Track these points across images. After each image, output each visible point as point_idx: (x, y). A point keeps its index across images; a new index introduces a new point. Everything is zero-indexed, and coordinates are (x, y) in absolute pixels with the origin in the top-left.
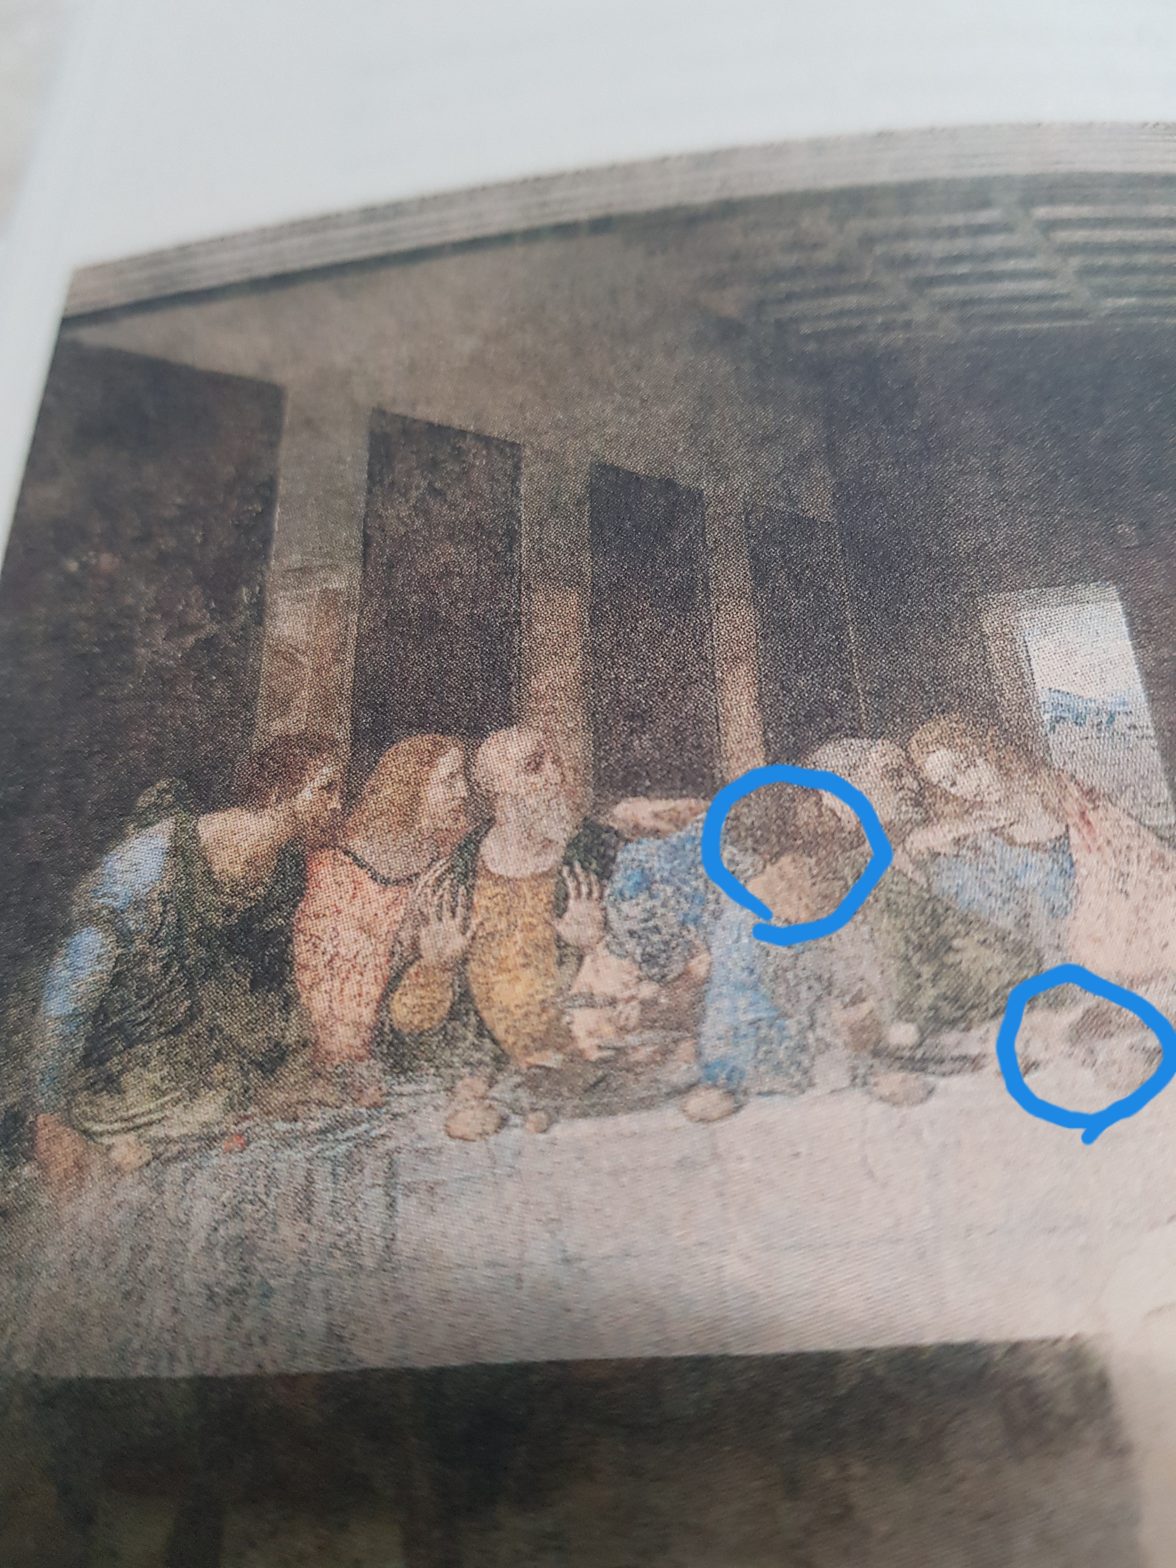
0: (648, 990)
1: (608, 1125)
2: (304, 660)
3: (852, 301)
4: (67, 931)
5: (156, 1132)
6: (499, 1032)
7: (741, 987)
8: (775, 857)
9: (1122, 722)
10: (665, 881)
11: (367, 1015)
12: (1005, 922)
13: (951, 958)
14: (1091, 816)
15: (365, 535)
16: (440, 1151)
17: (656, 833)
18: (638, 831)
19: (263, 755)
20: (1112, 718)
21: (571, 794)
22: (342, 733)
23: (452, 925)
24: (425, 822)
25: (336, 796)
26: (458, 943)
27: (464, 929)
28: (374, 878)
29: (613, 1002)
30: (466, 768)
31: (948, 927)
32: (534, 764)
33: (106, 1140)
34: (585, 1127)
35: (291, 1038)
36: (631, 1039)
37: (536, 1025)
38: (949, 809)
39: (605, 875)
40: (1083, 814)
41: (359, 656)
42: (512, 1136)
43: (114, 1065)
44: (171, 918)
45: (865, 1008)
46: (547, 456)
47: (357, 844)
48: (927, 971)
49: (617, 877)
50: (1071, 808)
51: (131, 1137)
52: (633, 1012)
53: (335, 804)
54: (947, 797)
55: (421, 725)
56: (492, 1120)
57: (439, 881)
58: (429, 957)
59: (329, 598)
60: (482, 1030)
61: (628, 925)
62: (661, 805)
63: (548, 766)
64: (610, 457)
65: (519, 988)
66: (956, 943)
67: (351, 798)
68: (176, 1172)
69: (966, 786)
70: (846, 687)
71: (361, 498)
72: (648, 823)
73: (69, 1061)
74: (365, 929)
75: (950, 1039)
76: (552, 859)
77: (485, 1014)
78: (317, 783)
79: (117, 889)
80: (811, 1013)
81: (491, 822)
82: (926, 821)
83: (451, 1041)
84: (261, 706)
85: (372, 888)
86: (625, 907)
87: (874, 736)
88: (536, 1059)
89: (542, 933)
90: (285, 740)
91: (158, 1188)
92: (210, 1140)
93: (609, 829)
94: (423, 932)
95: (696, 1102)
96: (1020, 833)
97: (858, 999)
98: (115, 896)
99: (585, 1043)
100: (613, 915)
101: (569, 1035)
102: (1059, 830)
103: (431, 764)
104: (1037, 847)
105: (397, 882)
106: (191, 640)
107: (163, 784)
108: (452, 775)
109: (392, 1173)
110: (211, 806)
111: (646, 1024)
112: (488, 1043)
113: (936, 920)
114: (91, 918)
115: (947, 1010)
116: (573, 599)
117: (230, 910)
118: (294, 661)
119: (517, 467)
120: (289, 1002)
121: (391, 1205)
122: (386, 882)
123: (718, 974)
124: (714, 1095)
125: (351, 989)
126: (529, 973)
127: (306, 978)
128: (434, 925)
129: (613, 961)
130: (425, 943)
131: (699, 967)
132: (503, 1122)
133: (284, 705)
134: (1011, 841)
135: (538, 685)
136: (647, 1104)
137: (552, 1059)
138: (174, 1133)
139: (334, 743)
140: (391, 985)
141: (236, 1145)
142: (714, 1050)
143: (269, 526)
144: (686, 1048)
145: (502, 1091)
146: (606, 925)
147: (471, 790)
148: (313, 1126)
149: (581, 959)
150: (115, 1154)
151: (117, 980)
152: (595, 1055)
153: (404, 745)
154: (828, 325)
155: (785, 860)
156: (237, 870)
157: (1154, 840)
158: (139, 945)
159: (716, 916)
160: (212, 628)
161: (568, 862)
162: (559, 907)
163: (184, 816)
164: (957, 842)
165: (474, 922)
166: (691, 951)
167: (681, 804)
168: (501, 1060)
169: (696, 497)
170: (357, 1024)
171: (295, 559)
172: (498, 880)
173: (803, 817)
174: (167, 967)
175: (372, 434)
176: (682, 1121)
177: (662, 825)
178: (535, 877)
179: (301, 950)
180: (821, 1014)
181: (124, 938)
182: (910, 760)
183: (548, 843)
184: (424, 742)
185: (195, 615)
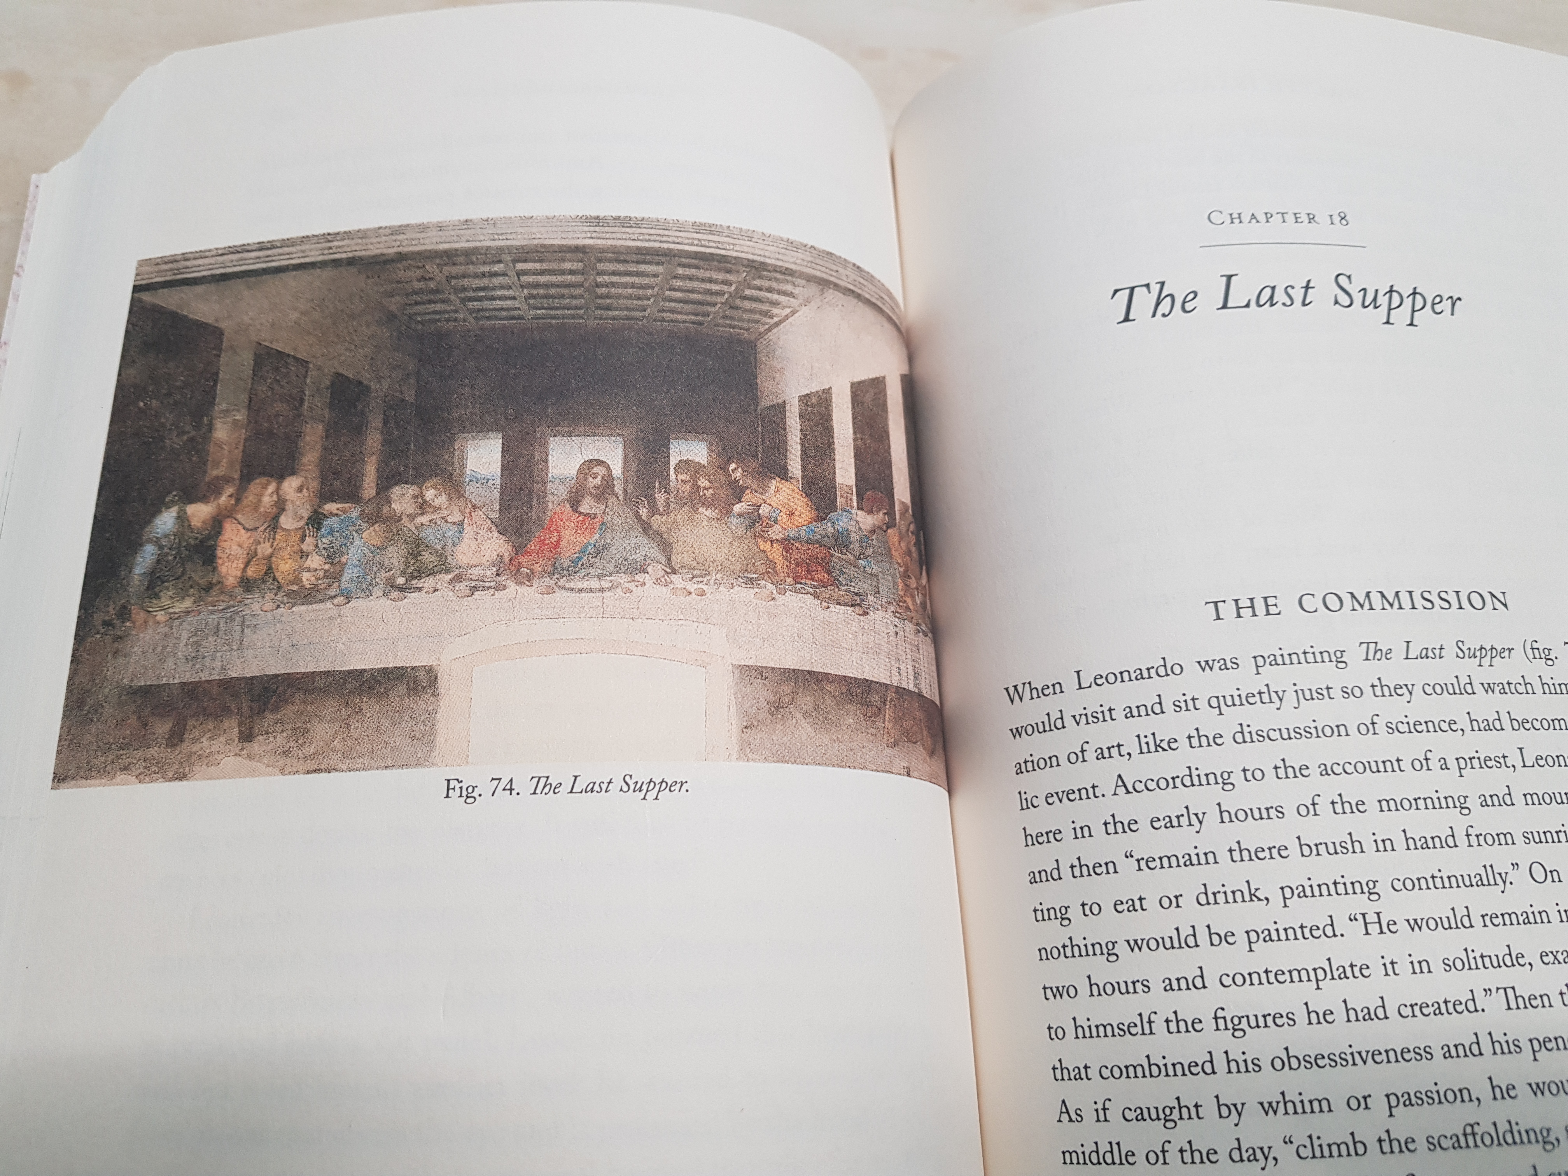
0: (327, 567)
1: (310, 607)
2: (225, 447)
3: (439, 307)
4: (141, 545)
5: (171, 610)
6: (280, 580)
7: (356, 566)
8: (373, 524)
9: (491, 482)
10: (338, 531)
11: (239, 574)
12: (438, 547)
13: (419, 558)
14: (473, 514)
15: (250, 398)
16: (258, 615)
17: (337, 515)
18: (332, 514)
19: (209, 483)
20: (488, 480)
21: (311, 501)
22: (236, 476)
23: (268, 545)
24: (262, 509)
25: (233, 499)
26: (270, 550)
27: (272, 546)
28: (244, 528)
29: (316, 570)
30: (277, 491)
31: (421, 548)
32: (300, 490)
33: (154, 613)
34: (303, 608)
35: (214, 581)
36: (320, 582)
37: (291, 577)
38: (430, 510)
39: (319, 529)
40: (470, 513)
41: (244, 446)
42: (280, 610)
43: (157, 589)
44: (177, 541)
45: (392, 573)
46: (319, 368)
47: (239, 516)
48: (412, 562)
49: (323, 530)
50: (468, 510)
51: (162, 612)
52: (321, 573)
53: (233, 502)
54: (430, 506)
55: (263, 474)
56: (275, 606)
57: (265, 529)
58: (260, 555)
59: (235, 423)
60: (274, 579)
61: (325, 546)
62: (340, 506)
63: (305, 490)
64: (341, 371)
65: (287, 565)
66: (423, 553)
67: (238, 500)
68: (177, 622)
69: (437, 502)
70: (406, 466)
71: (250, 381)
72: (335, 512)
73: (142, 588)
74: (240, 546)
75: (414, 582)
76: (302, 523)
77: (276, 574)
78: (228, 493)
79: (158, 530)
80: (375, 573)
81: (284, 510)
82: (422, 514)
83: (264, 582)
84: (209, 465)
85: (243, 531)
86: (324, 540)
87: (412, 484)
88: (291, 588)
89: (296, 548)
90: (217, 477)
91: (171, 628)
92: (188, 613)
93: (322, 513)
94: (259, 547)
95: (336, 601)
96: (450, 519)
97: (390, 570)
98: (158, 533)
99: (306, 583)
100: (319, 542)
101: (301, 581)
102: (462, 518)
103: (266, 488)
104: (454, 523)
105: (252, 530)
106: (185, 438)
107: (174, 493)
108: (273, 493)
109: (243, 622)
110: (191, 502)
111: (325, 577)
112: (276, 583)
113: (418, 546)
114: (149, 541)
115: (416, 574)
116: (321, 427)
117: (197, 538)
118: (222, 448)
119: (307, 372)
120: (215, 569)
121: (243, 631)
122: (248, 530)
123: (350, 562)
124: (342, 598)
125: (234, 565)
126: (291, 561)
127: (220, 561)
128: (262, 545)
129: (318, 557)
130: (259, 550)
131: (344, 560)
132: (278, 606)
133: (217, 464)
134: (446, 522)
135: (305, 460)
136: (321, 601)
137: (295, 588)
138: (177, 610)
139: (234, 479)
140: (247, 564)
141: (196, 614)
142: (343, 586)
143: (215, 391)
144: (336, 584)
145: (278, 597)
146: (317, 546)
147: (279, 499)
148: (221, 608)
149: (308, 556)
150: (157, 618)
151: (158, 561)
152: (308, 586)
153: (258, 481)
154: (427, 317)
155: (376, 525)
156: (199, 524)
157: (489, 522)
158: (166, 550)
159: (351, 543)
160: (193, 433)
161: (307, 524)
162: (302, 540)
163: (182, 505)
164: (430, 521)
165: (275, 544)
166: (342, 554)
167: (347, 505)
168: (279, 588)
169: (368, 388)
170: (236, 577)
171: (224, 406)
172: (284, 530)
173: (384, 511)
174: (175, 558)
175: (255, 354)
176: (332, 606)
177: (340, 513)
178: (296, 529)
179: (219, 553)
180: (378, 574)
181: (161, 547)
182: (422, 493)
183: (302, 518)
184: (264, 480)
185: (188, 428)
